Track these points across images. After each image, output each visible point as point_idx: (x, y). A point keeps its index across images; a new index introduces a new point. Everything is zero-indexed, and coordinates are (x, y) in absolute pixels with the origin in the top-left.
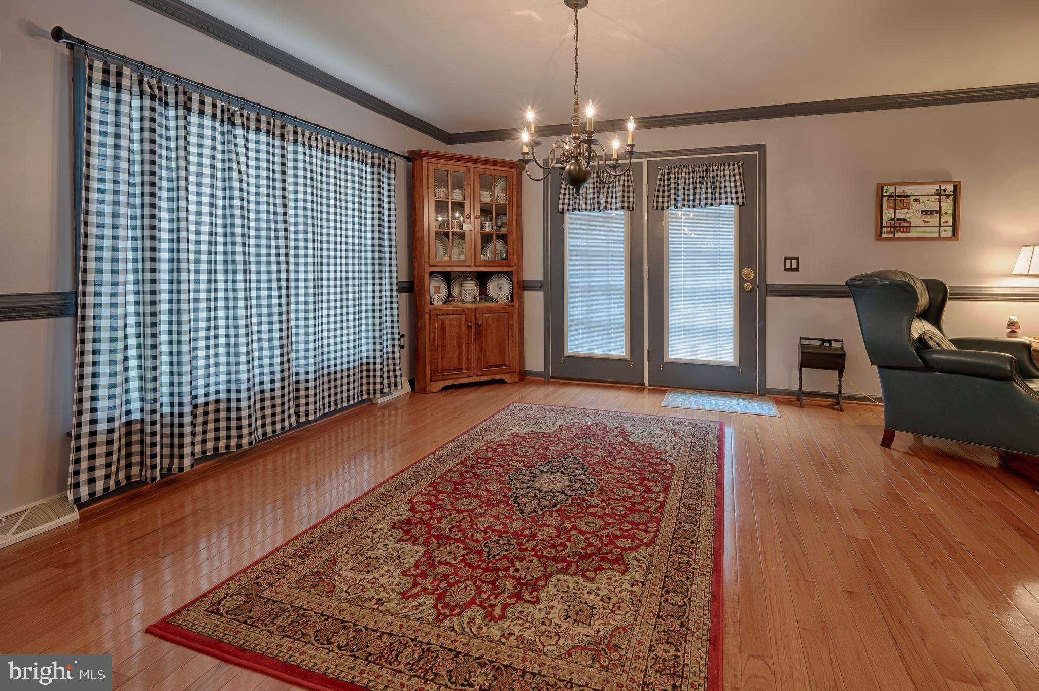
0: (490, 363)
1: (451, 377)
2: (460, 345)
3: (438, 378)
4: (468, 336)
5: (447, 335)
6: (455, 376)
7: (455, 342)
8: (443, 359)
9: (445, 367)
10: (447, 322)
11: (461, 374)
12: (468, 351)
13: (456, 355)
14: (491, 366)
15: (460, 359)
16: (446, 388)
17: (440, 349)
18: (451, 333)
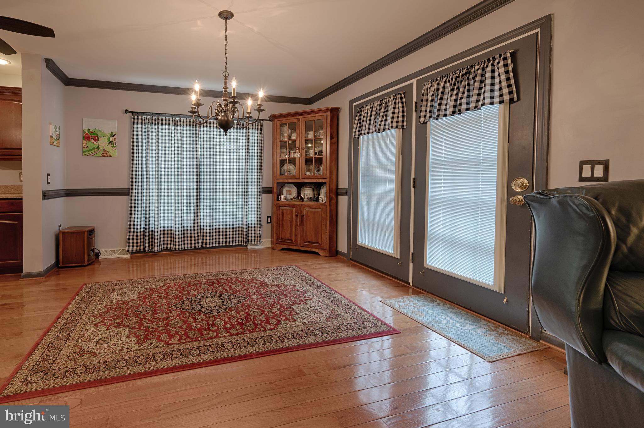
0: (309, 240)
1: (287, 244)
2: (291, 226)
3: (279, 242)
4: (296, 221)
5: (285, 218)
6: (288, 244)
7: (288, 224)
8: (282, 231)
9: (283, 237)
10: (284, 211)
11: (291, 243)
12: (295, 230)
13: (289, 231)
14: (309, 242)
15: (291, 234)
16: (283, 249)
17: (281, 226)
18: (287, 218)
